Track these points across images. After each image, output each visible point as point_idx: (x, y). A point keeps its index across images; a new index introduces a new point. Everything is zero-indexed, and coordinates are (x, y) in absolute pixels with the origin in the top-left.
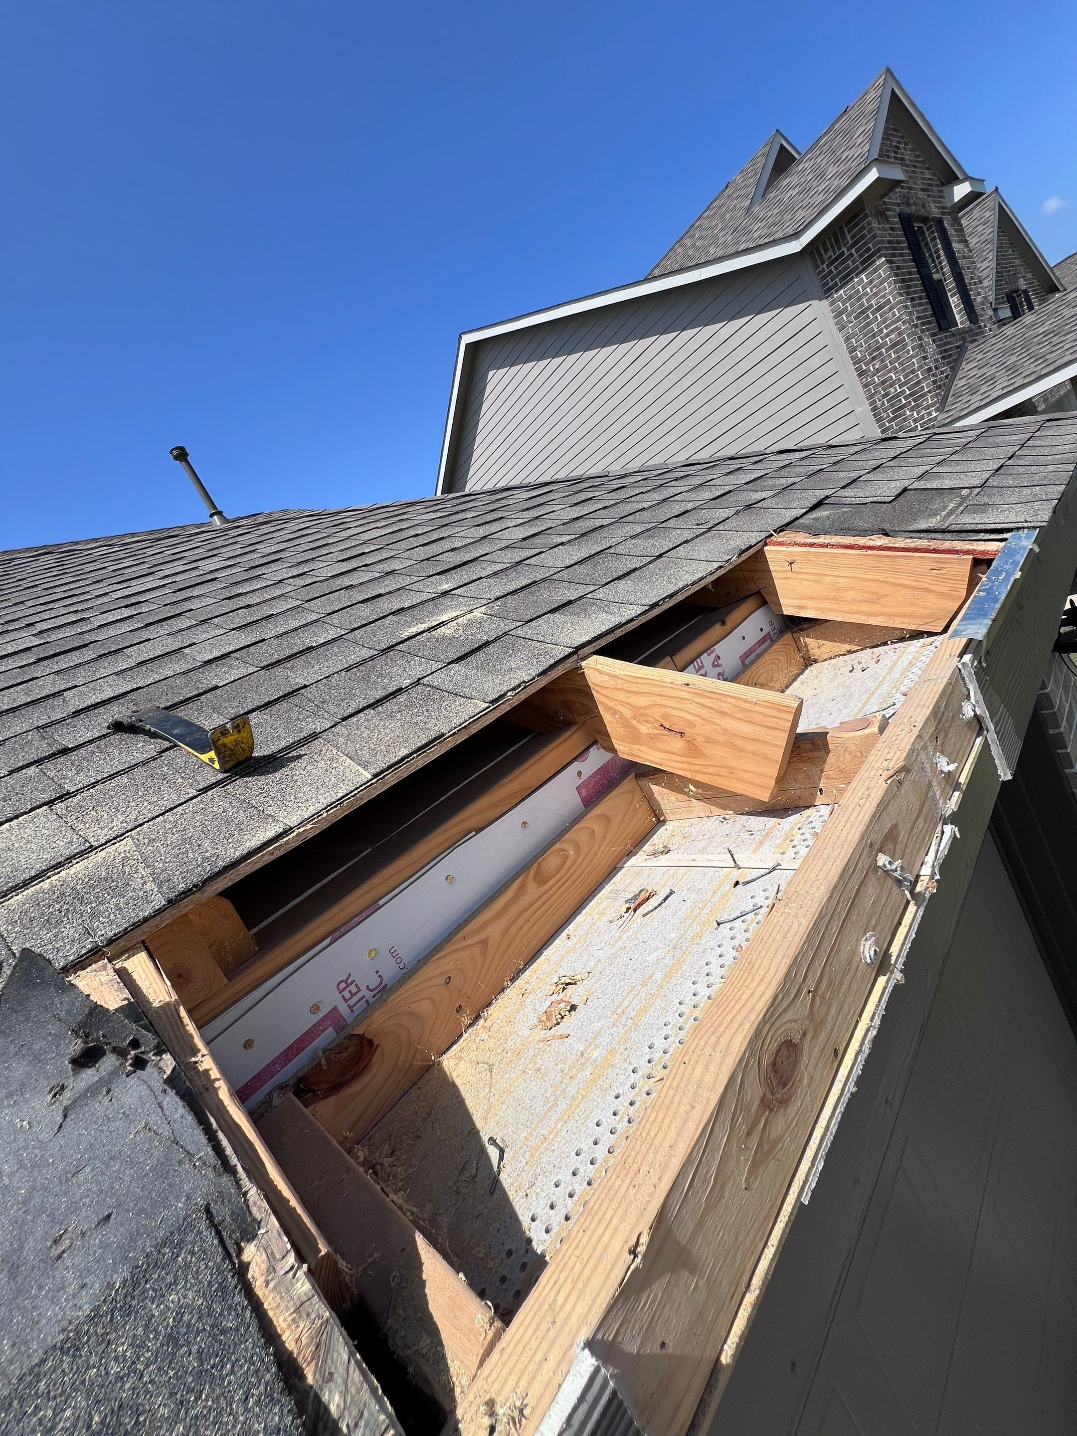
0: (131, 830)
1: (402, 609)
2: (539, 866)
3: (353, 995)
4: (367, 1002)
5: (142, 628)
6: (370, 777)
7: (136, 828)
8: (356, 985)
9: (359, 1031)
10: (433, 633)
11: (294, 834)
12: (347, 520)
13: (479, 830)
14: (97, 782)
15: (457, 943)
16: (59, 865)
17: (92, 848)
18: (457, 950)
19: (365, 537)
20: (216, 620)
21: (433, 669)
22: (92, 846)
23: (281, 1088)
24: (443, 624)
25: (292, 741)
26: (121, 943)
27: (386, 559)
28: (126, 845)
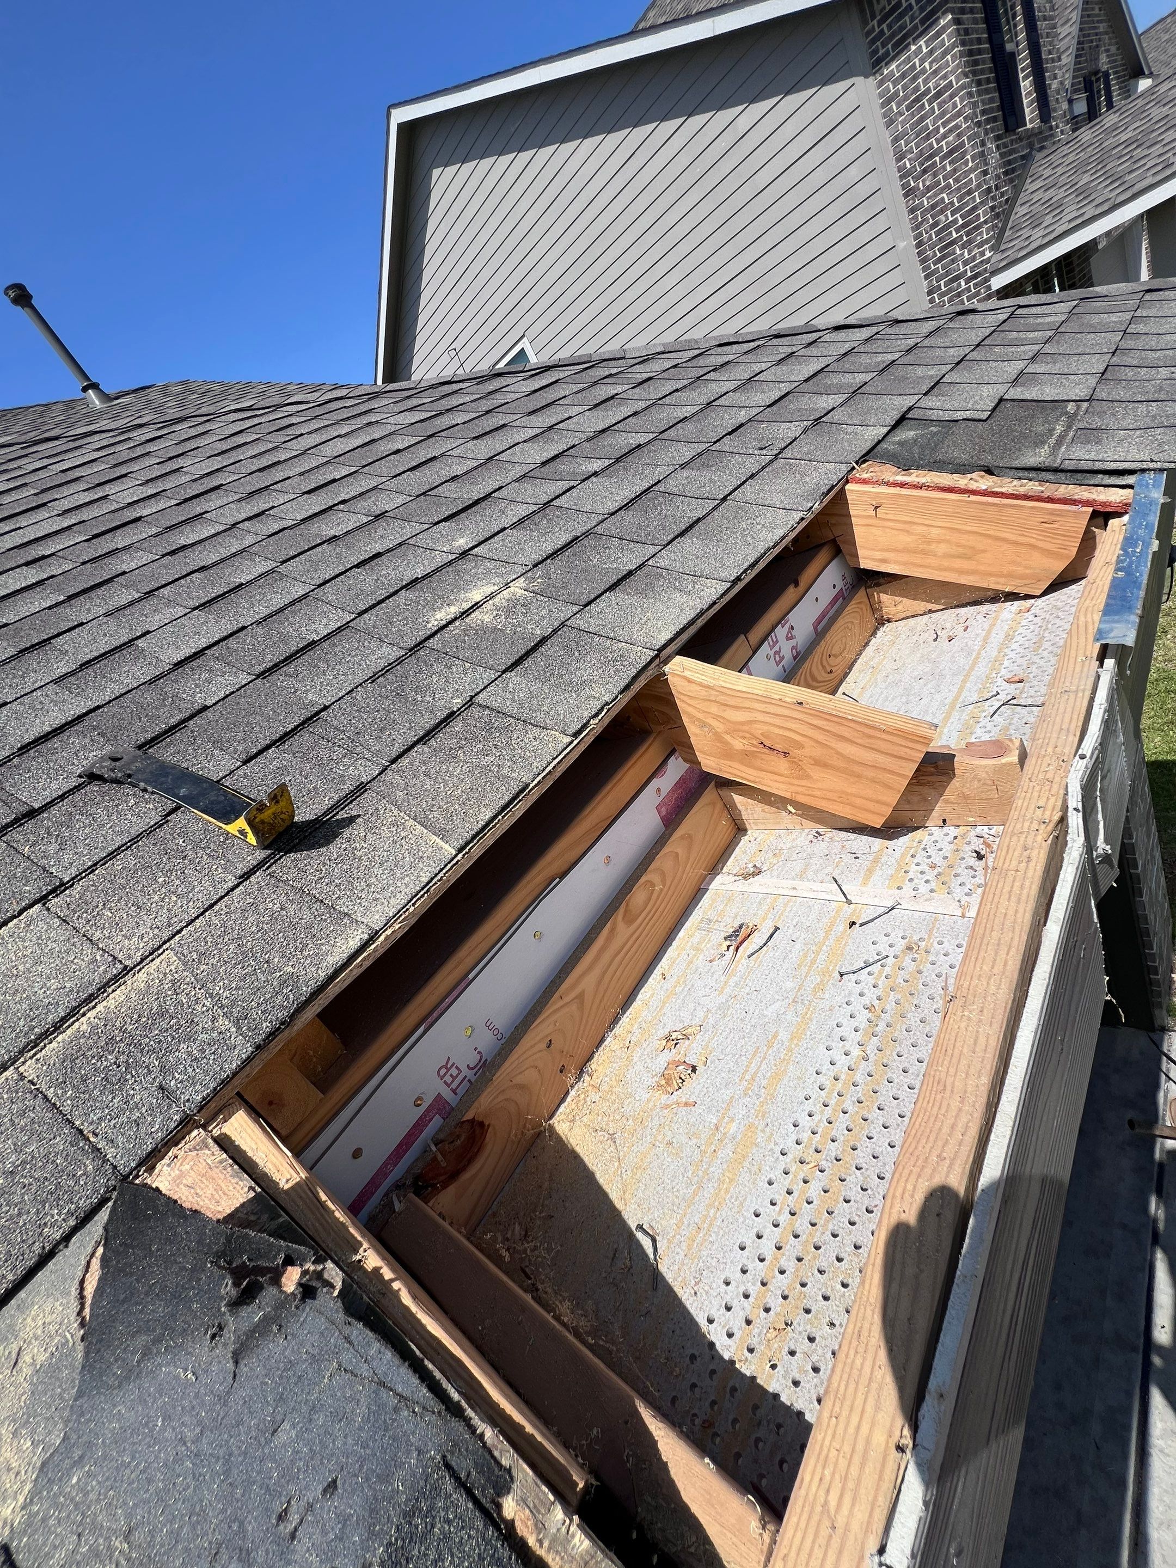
0: (169, 940)
1: (416, 581)
2: (627, 905)
3: (454, 1078)
4: (469, 1081)
5: (63, 602)
6: (454, 853)
7: (174, 936)
8: (457, 1067)
9: (469, 1116)
10: (468, 620)
11: (382, 938)
12: (294, 420)
13: (563, 875)
14: (95, 864)
15: (554, 1004)
16: (91, 998)
17: (126, 970)
18: (558, 1010)
19: (330, 450)
20: (165, 591)
21: (486, 682)
22: (126, 967)
23: (398, 1186)
24: (476, 606)
25: (336, 798)
26: (212, 1105)
27: (368, 491)
28: (168, 961)
